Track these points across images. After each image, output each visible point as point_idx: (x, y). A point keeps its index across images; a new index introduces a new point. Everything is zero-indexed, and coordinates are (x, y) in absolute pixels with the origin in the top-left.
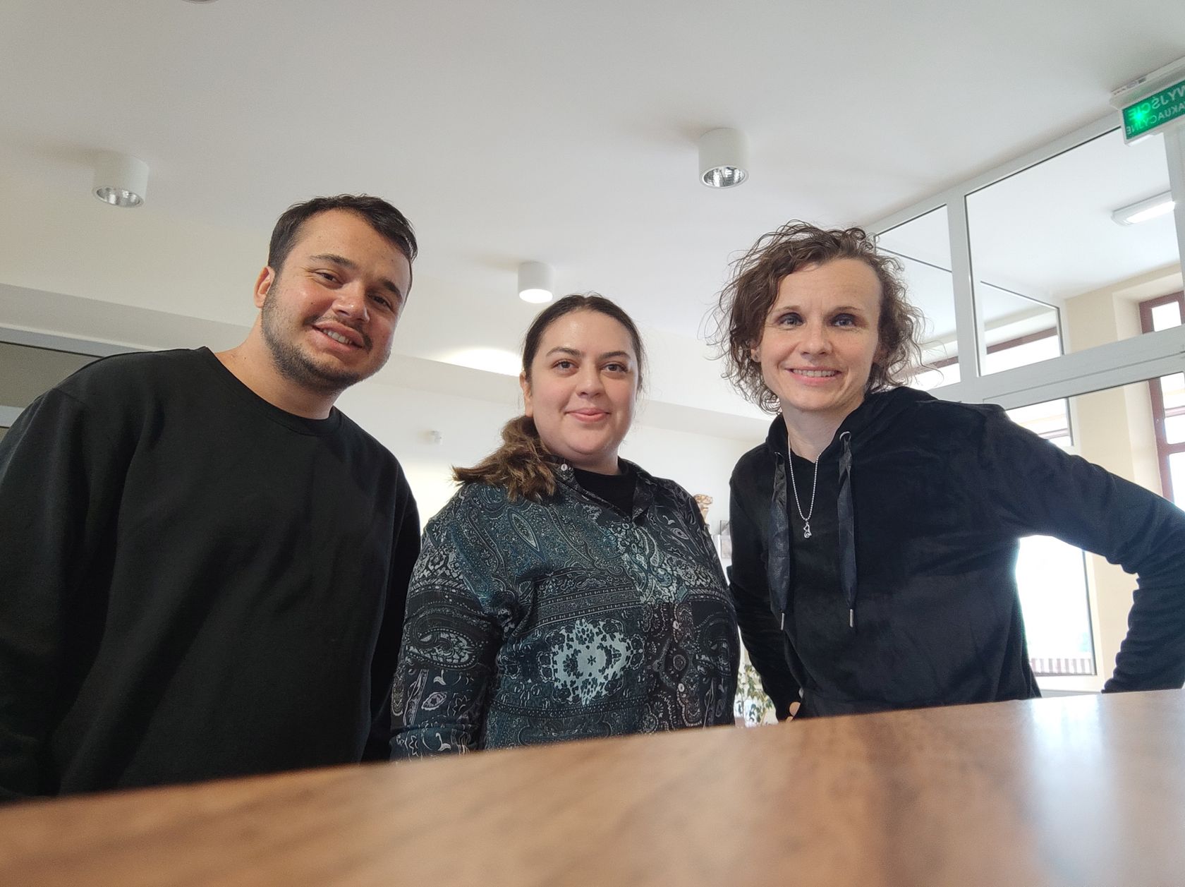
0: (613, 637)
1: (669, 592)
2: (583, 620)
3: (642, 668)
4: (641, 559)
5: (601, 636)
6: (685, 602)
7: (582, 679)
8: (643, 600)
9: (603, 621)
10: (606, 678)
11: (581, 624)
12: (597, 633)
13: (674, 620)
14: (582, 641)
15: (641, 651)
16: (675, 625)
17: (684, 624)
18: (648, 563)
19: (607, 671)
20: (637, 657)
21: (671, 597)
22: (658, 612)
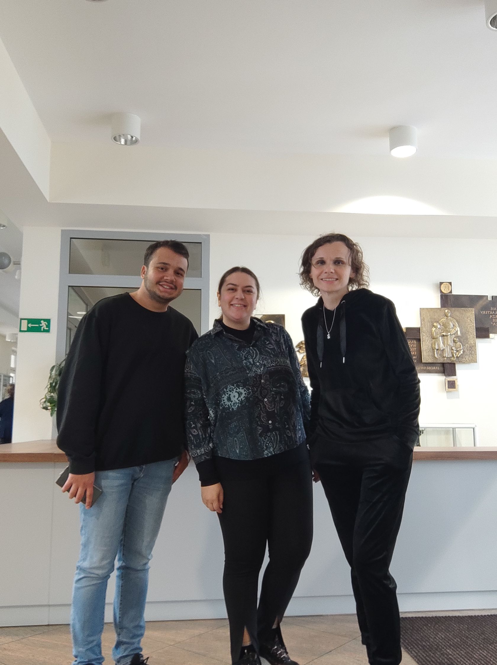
0: (239, 389)
1: (261, 370)
2: (230, 385)
3: (251, 396)
4: (251, 360)
5: (236, 389)
6: (266, 373)
7: (233, 402)
8: (249, 375)
9: (235, 384)
10: (239, 401)
11: (229, 386)
12: (235, 388)
13: (262, 379)
14: (231, 391)
15: (250, 391)
16: (262, 381)
17: (266, 380)
18: (253, 361)
19: (239, 399)
20: (249, 393)
21: (261, 372)
22: (256, 378)
